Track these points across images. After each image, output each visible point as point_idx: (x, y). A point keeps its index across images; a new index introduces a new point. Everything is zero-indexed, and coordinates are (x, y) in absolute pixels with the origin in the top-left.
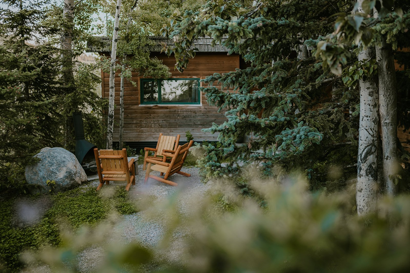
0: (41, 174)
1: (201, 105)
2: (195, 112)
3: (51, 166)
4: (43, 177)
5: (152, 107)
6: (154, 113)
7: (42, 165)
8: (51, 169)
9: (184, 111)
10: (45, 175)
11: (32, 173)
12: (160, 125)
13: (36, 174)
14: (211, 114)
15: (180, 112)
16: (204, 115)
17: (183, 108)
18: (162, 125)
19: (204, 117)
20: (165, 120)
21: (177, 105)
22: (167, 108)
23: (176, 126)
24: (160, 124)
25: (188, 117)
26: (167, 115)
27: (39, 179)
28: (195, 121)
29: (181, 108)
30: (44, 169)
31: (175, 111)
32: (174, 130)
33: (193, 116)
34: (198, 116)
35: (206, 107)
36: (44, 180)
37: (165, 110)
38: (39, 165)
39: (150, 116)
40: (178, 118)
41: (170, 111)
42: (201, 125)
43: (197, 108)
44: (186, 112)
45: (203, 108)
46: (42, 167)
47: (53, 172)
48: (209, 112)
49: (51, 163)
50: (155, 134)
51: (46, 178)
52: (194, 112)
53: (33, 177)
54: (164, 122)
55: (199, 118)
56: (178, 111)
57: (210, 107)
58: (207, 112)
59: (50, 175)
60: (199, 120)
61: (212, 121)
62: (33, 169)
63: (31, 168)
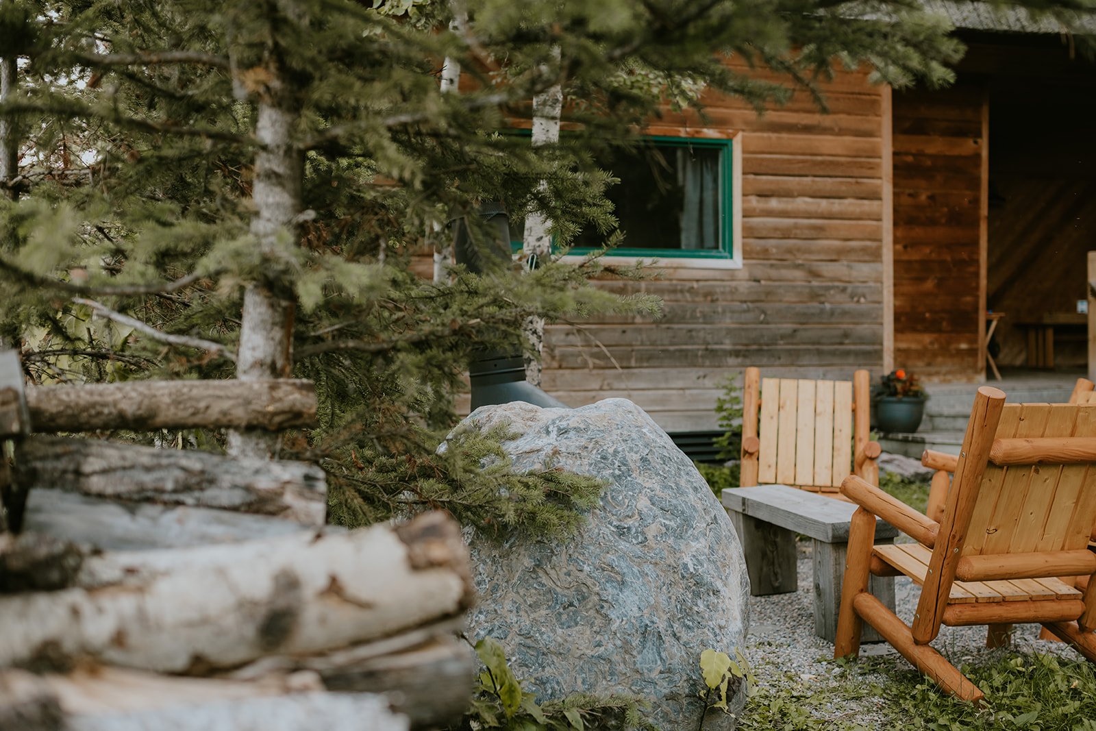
1: (737, 261)
2: (710, 295)
4: (644, 632)
7: (622, 532)
8: (687, 559)
9: (661, 292)
10: (654, 608)
11: (534, 606)
12: (553, 357)
14: (777, 305)
15: (646, 291)
16: (748, 311)
17: (660, 274)
18: (564, 357)
19: (750, 316)
20: (577, 332)
21: (630, 261)
23: (629, 359)
24: (556, 352)
25: (682, 320)
27: (609, 647)
28: (709, 338)
29: (650, 274)
30: (641, 559)
32: (618, 377)
33: (704, 316)
34: (724, 312)
35: (758, 273)
36: (650, 654)
38: (596, 526)
40: (637, 319)
42: (737, 354)
43: (717, 275)
44: (671, 292)
45: (744, 274)
46: (623, 545)
47: (699, 580)
48: (768, 294)
51: (668, 639)
52: (706, 295)
53: (553, 635)
54: (573, 339)
55: (728, 322)
57: (773, 273)
58: (761, 298)
59: (686, 612)
60: (729, 331)
61: (783, 337)
62: (539, 565)
63: (528, 563)
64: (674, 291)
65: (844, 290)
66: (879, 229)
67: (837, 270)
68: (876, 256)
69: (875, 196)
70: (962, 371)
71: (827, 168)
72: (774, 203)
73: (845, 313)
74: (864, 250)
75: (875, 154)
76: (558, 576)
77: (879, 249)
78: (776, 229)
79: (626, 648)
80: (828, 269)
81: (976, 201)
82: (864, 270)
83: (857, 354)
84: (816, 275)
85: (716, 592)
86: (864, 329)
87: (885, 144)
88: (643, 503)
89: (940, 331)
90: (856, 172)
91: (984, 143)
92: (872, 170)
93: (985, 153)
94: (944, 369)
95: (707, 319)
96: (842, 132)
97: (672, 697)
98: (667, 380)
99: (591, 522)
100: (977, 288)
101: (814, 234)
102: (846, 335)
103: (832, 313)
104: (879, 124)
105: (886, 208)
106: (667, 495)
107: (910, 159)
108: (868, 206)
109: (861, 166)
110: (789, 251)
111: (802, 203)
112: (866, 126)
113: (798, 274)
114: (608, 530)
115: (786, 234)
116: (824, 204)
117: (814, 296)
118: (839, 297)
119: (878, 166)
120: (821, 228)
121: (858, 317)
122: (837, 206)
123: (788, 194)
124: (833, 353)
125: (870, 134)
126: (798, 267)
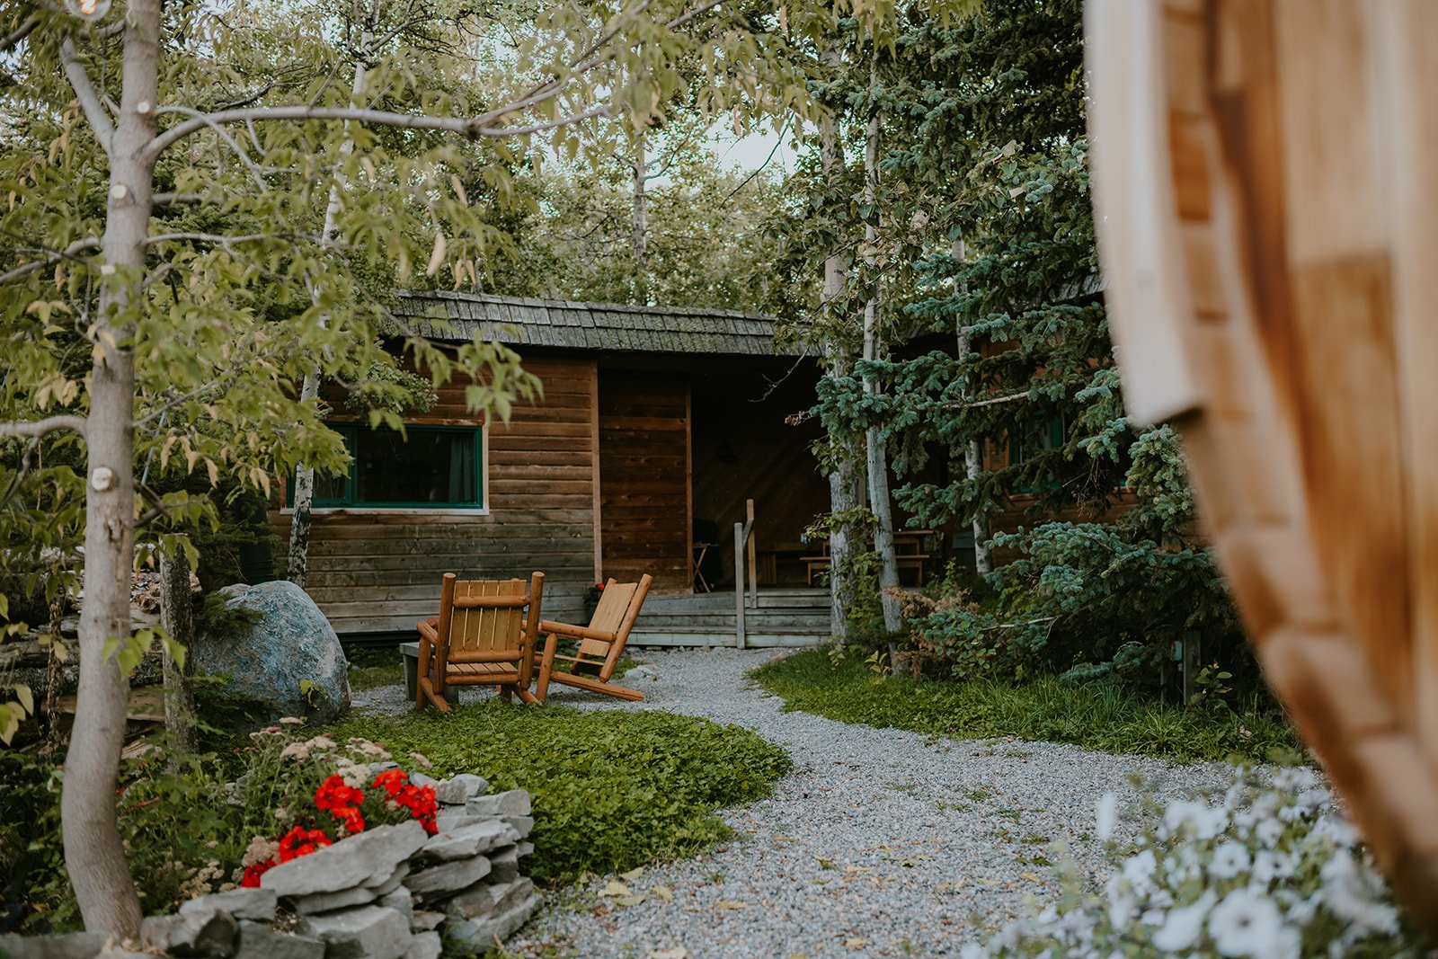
0: (272, 663)
1: (486, 510)
2: (466, 533)
3: (299, 635)
4: (279, 674)
5: (323, 516)
6: (334, 535)
7: (271, 633)
8: (300, 646)
9: (431, 531)
10: (284, 664)
11: (232, 664)
12: (351, 578)
13: (251, 662)
14: (516, 540)
15: (420, 532)
16: (495, 543)
17: (429, 519)
18: (359, 578)
19: (495, 548)
20: (369, 561)
21: (409, 511)
22: (374, 519)
23: (407, 579)
24: (354, 574)
25: (446, 551)
26: (376, 543)
27: (263, 679)
28: (465, 564)
29: (422, 520)
30: (279, 644)
31: (403, 531)
32: (399, 592)
33: (461, 548)
34: (476, 545)
35: (501, 518)
36: (281, 683)
37: (371, 527)
38: (260, 631)
39: (320, 548)
40: (414, 551)
41: (386, 532)
42: (486, 574)
43: (471, 519)
44: (437, 532)
45: (491, 519)
46: (271, 638)
47: (307, 655)
48: (509, 532)
49: (297, 626)
50: (336, 608)
51: (290, 678)
52: (463, 534)
53: (239, 675)
54: (366, 565)
55: (479, 552)
56: (414, 532)
57: (513, 518)
58: (504, 534)
59: (299, 666)
60: (480, 559)
61: (520, 562)
62: (234, 647)
63: (229, 646)
64: (440, 531)
65: (565, 529)
66: (590, 486)
67: (561, 515)
68: (589, 505)
69: (588, 463)
70: (676, 586)
71: (552, 444)
72: (513, 470)
73: (565, 545)
74: (579, 500)
75: (587, 434)
76: (241, 652)
77: (591, 499)
78: (514, 487)
79: (270, 680)
80: (553, 515)
81: (683, 463)
82: (580, 515)
83: (575, 573)
84: (545, 519)
85: (316, 660)
86: (580, 556)
87: (594, 427)
88: (283, 622)
89: (658, 557)
90: (572, 447)
91: (688, 421)
92: (585, 446)
93: (689, 429)
94: (662, 585)
95: (463, 550)
96: (561, 420)
97: (292, 702)
98: (435, 593)
99: (257, 629)
100: (686, 526)
101: (542, 490)
102: (567, 560)
103: (556, 545)
104: (589, 414)
105: (595, 471)
106: (295, 619)
107: (632, 434)
108: (581, 470)
109: (577, 443)
110: (524, 502)
111: (533, 469)
112: (581, 416)
113: (531, 518)
114: (264, 633)
115: (522, 491)
116: (549, 469)
117: (543, 533)
118: (561, 534)
119: (589, 442)
120: (547, 486)
121: (577, 547)
122: (559, 471)
123: (524, 463)
124: (557, 573)
125: (584, 421)
126: (531, 513)
